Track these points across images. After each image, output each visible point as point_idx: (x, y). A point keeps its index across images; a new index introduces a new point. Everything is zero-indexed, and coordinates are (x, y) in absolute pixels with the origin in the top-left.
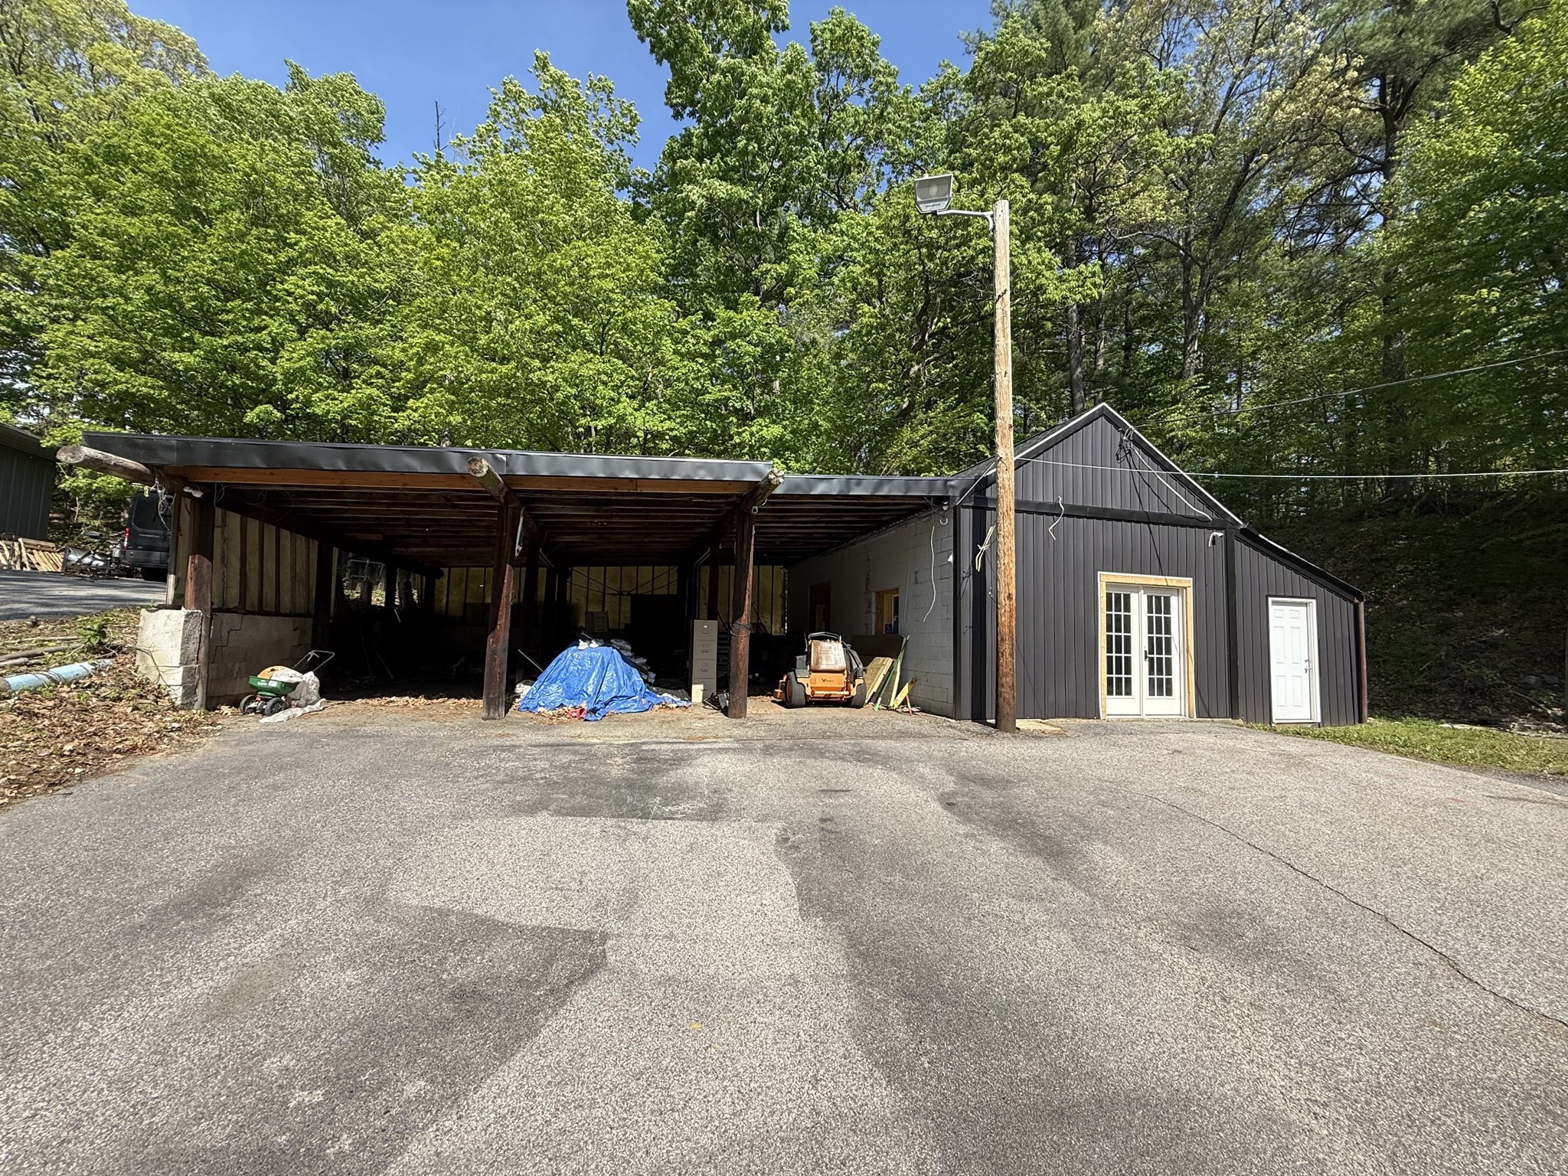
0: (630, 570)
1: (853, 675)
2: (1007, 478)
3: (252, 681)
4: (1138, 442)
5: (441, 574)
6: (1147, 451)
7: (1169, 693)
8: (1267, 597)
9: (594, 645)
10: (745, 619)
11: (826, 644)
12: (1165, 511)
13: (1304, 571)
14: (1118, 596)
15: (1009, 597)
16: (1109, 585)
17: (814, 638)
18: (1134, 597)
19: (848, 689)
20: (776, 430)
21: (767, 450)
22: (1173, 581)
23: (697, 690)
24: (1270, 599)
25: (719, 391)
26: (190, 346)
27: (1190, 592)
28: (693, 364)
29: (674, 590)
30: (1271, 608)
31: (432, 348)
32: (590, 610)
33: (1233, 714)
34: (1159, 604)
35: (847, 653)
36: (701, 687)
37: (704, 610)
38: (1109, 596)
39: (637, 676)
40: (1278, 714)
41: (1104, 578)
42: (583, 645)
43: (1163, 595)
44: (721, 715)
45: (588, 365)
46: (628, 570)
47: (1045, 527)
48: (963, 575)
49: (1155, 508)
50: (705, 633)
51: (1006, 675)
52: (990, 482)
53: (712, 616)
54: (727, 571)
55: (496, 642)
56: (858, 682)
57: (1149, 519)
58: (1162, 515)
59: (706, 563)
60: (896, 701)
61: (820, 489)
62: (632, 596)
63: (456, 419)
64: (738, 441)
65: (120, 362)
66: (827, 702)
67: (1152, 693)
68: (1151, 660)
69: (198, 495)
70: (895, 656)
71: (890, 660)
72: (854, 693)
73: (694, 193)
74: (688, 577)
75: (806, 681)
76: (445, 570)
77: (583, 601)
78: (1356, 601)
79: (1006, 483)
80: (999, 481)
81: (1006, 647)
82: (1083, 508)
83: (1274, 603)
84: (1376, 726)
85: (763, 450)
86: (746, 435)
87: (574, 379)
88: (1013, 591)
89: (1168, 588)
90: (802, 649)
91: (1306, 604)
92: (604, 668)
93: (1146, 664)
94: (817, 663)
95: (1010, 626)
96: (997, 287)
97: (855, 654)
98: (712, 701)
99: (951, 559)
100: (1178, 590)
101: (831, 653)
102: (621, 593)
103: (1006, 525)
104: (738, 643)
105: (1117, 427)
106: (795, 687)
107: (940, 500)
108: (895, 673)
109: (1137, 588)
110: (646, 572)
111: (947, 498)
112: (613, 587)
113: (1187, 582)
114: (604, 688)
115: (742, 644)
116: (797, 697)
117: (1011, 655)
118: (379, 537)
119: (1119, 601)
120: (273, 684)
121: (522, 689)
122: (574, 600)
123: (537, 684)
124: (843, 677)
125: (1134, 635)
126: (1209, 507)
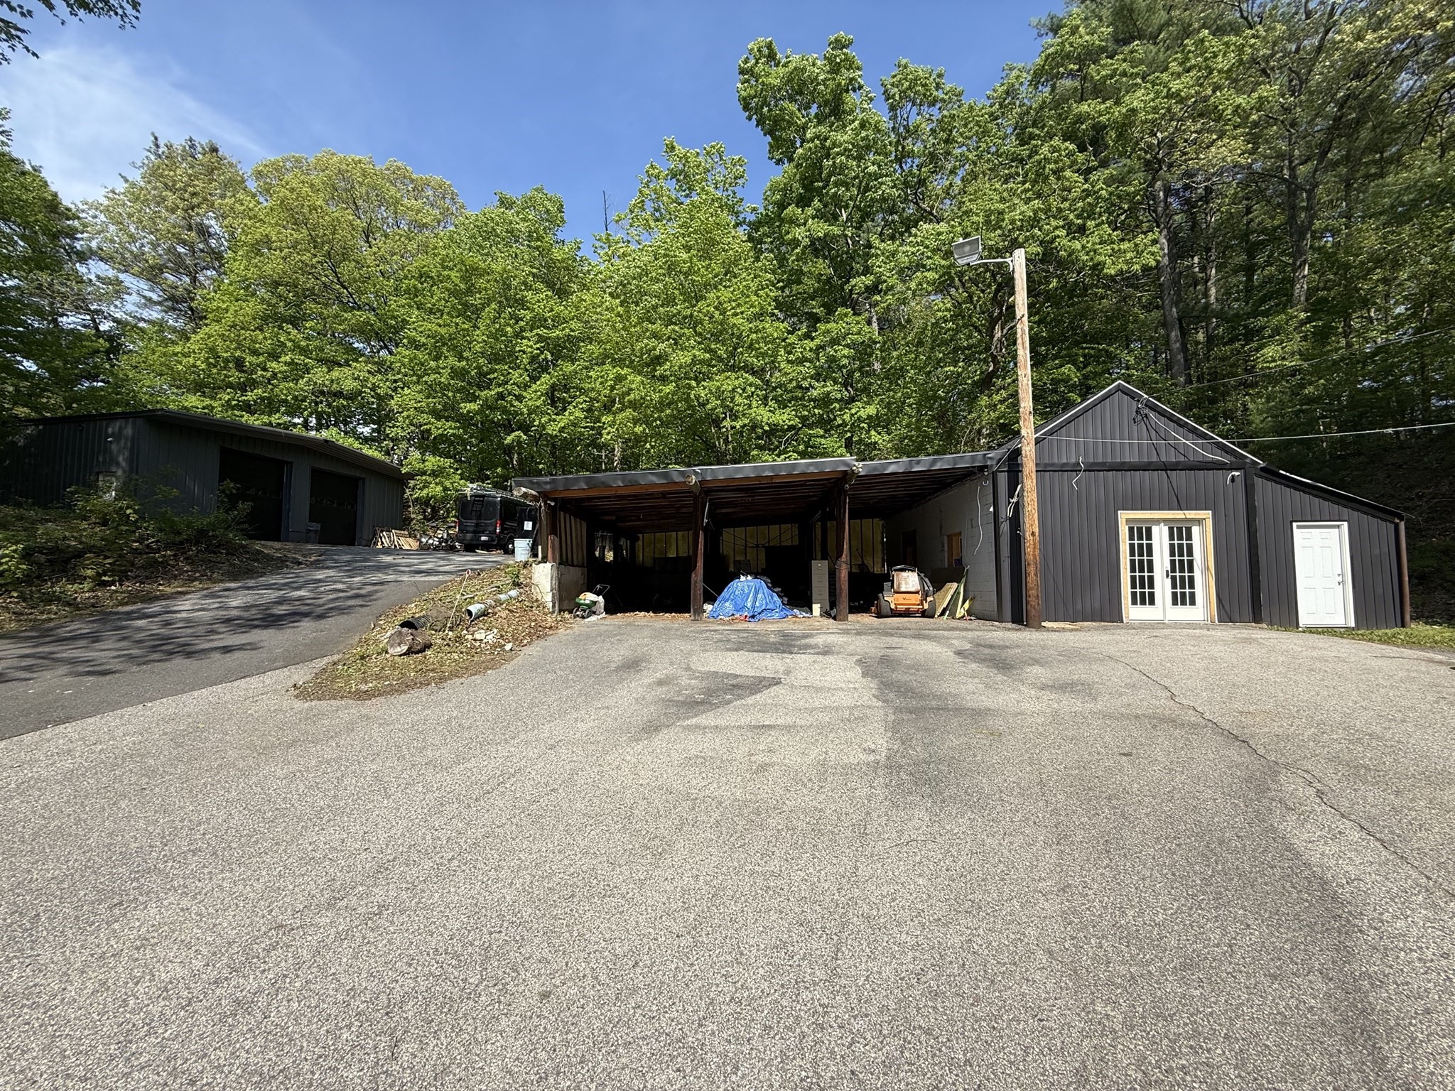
0: (763, 529)
1: (926, 595)
2: (1029, 451)
3: (577, 600)
4: (1153, 408)
5: (638, 539)
6: (1162, 413)
7: (1193, 603)
8: (1291, 522)
9: (749, 578)
10: (844, 557)
11: (905, 574)
12: (1182, 459)
13: (1334, 498)
14: (1140, 530)
15: (1033, 534)
16: (1128, 521)
17: (896, 570)
18: (1155, 529)
19: (922, 604)
20: (871, 410)
21: (865, 426)
22: (1191, 514)
23: (816, 608)
24: (1295, 524)
25: (823, 387)
26: (475, 398)
27: (1209, 523)
28: (802, 368)
29: (796, 542)
30: (1296, 531)
31: (619, 379)
32: (737, 558)
33: (1257, 618)
34: (1180, 533)
35: (921, 579)
36: (819, 605)
37: (819, 554)
38: (1131, 529)
39: (776, 598)
40: (1304, 620)
41: (1123, 515)
42: (743, 578)
43: (1184, 526)
44: (831, 621)
45: (728, 382)
46: (762, 528)
47: (1070, 480)
48: (1001, 520)
49: (1173, 458)
50: (819, 569)
51: (1032, 589)
52: (1017, 452)
53: (823, 558)
54: (831, 525)
55: (696, 576)
56: (929, 599)
57: (1166, 467)
58: (1178, 463)
59: (818, 521)
60: (960, 612)
61: (891, 469)
62: (766, 548)
63: (638, 429)
64: (840, 422)
65: (437, 415)
66: (907, 614)
67: (1175, 603)
68: (1174, 579)
69: (553, 504)
70: (959, 582)
71: (955, 585)
72: (926, 606)
73: (798, 233)
74: (805, 533)
75: (891, 599)
76: (641, 536)
77: (731, 553)
78: (1397, 521)
79: (1028, 453)
80: (1023, 452)
81: (1032, 570)
82: (1104, 464)
83: (1298, 527)
84: (1419, 629)
85: (862, 425)
86: (847, 417)
87: (719, 394)
88: (1036, 530)
89: (1186, 520)
90: (888, 578)
91: (1338, 527)
92: (756, 592)
93: (1168, 582)
94: (899, 587)
95: (1034, 555)
96: (1017, 312)
97: (927, 580)
98: (826, 614)
99: (992, 509)
100: (1199, 522)
101: (909, 580)
102: (757, 546)
103: (1029, 482)
104: (840, 573)
105: (1133, 398)
106: (883, 603)
107: (982, 469)
108: (959, 593)
109: (1157, 521)
110: (775, 529)
111: (986, 467)
112: (752, 542)
113: (1207, 514)
114: (757, 604)
115: (844, 574)
116: (885, 610)
117: (1036, 575)
118: (614, 518)
119: (1142, 533)
120: (587, 602)
121: (708, 607)
122: (725, 553)
123: (717, 602)
124: (919, 597)
125: (1156, 558)
126: (1227, 452)
